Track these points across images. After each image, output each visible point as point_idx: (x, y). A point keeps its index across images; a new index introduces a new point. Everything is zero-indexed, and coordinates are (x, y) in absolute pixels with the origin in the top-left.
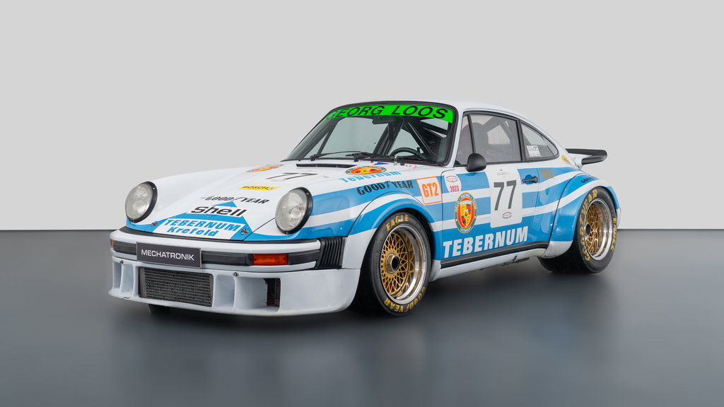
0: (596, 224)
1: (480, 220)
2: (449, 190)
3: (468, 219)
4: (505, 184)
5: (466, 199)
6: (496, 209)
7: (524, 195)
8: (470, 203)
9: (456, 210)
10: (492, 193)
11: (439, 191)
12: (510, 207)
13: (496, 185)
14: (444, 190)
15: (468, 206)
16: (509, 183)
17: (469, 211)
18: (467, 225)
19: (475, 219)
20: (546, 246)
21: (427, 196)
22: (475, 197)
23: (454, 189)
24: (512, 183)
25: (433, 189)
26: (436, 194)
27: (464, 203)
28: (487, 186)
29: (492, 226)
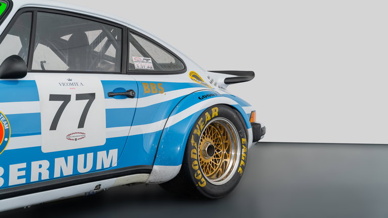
0: (226, 144)
4: (73, 98)
6: (54, 127)
7: (109, 112)
12: (81, 125)
13: (55, 98)
16: (79, 97)
19: (6, 143)
20: (149, 171)
29: (45, 150)
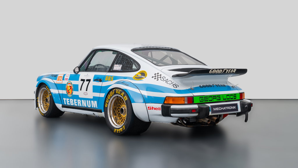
1: (75, 93)
2: (65, 79)
3: (70, 91)
5: (70, 84)
6: (81, 90)
7: (94, 86)
8: (71, 85)
9: (66, 87)
10: (80, 83)
11: (62, 79)
12: (87, 90)
13: (82, 80)
14: (63, 79)
15: (70, 86)
16: (87, 80)
17: (71, 88)
18: (70, 94)
19: (73, 92)
21: (58, 80)
22: (73, 84)
23: (66, 79)
24: (89, 80)
25: (61, 78)
26: (61, 80)
27: (69, 85)
28: (78, 80)
29: (80, 97)
